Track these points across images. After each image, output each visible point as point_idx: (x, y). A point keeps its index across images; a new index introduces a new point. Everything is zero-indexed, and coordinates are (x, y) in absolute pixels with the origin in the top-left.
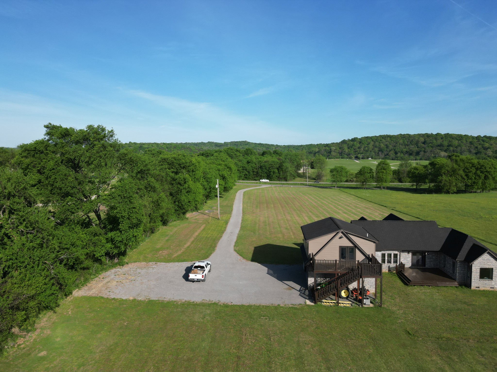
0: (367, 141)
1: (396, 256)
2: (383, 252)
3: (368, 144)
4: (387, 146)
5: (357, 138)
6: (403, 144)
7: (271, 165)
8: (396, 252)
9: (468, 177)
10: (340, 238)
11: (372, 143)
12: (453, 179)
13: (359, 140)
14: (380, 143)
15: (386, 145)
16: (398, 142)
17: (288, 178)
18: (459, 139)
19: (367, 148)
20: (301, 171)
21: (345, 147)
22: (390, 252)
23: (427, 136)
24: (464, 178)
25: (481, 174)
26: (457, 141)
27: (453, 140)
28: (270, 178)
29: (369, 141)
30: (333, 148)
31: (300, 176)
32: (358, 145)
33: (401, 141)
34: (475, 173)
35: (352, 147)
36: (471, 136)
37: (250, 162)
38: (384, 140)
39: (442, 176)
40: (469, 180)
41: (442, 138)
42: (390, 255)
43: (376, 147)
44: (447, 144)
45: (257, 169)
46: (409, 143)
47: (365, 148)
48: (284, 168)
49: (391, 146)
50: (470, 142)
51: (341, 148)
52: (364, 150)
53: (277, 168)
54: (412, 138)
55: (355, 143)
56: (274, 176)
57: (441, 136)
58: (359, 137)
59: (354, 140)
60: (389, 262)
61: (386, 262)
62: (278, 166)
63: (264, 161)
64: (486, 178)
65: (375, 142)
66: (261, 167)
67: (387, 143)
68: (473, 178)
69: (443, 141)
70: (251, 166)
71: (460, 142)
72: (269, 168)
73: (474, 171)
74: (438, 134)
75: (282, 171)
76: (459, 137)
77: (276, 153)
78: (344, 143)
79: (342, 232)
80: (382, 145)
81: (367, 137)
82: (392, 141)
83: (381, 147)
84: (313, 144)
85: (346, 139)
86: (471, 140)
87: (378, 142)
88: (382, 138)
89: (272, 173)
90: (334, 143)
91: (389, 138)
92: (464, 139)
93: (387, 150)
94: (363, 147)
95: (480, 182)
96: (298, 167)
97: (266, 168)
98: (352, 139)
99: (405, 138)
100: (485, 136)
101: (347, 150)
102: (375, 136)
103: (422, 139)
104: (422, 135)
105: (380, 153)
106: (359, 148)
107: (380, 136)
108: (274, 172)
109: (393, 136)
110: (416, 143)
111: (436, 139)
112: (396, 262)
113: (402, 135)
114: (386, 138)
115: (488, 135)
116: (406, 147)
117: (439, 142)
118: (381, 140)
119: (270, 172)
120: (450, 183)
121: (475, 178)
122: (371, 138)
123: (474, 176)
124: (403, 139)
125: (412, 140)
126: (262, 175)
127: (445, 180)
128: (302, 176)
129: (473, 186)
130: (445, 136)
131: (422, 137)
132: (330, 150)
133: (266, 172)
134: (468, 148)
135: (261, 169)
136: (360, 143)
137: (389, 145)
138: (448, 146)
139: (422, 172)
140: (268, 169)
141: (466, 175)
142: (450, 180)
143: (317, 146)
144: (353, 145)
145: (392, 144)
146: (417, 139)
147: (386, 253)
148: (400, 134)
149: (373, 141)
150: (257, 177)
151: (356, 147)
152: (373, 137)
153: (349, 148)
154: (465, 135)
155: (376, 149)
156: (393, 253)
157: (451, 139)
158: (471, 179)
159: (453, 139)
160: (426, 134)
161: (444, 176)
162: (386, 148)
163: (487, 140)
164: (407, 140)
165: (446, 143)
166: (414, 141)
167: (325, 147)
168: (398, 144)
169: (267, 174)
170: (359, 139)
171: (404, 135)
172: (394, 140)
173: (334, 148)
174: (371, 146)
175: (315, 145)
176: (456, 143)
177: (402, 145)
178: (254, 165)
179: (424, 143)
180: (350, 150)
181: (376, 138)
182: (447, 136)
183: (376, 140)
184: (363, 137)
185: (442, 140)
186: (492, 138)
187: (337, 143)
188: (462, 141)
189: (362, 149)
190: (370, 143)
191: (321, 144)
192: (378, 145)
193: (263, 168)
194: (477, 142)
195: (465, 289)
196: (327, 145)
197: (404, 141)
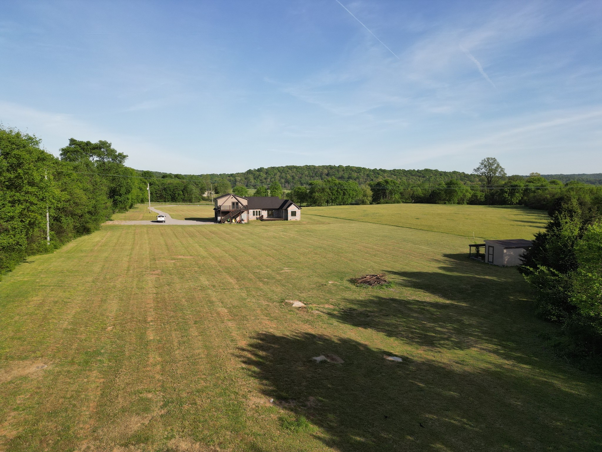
0: (273, 172)
1: (259, 212)
2: (254, 210)
3: (274, 175)
4: (293, 178)
5: (263, 168)
6: (309, 176)
7: (176, 186)
8: (260, 210)
9: (333, 194)
10: (232, 198)
11: (279, 174)
12: (322, 195)
13: (266, 171)
14: (286, 174)
15: (293, 176)
16: (304, 173)
17: (193, 200)
18: (358, 171)
19: (273, 179)
20: (205, 195)
21: (251, 177)
22: (257, 210)
23: (331, 167)
24: (330, 195)
25: (341, 191)
26: (356, 174)
27: (353, 173)
28: (175, 200)
29: (275, 171)
30: (238, 178)
31: (204, 199)
32: (265, 176)
33: (307, 173)
34: (337, 191)
35: (258, 178)
36: (369, 168)
37: (152, 184)
38: (290, 171)
39: (315, 192)
40: (333, 196)
41: (343, 171)
42: (257, 212)
43: (282, 178)
44: (347, 177)
45: (160, 192)
46: (314, 174)
47: (272, 179)
48: (189, 190)
49: (297, 177)
50: (367, 175)
51: (246, 178)
52: (270, 181)
53: (182, 190)
54: (317, 170)
55: (261, 173)
56: (179, 198)
57: (343, 168)
58: (266, 167)
59: (260, 170)
60: (257, 215)
61: (255, 215)
62: (183, 188)
63: (167, 183)
64: (344, 194)
65: (281, 173)
66: (165, 189)
67: (293, 174)
68: (336, 194)
69: (344, 174)
70: (154, 188)
71: (358, 174)
72: (174, 190)
73: (336, 189)
74: (340, 167)
75: (187, 193)
76: (358, 170)
77: (178, 178)
78: (250, 173)
79: (233, 195)
80: (289, 177)
81: (273, 168)
82: (298, 172)
83: (288, 178)
84: (215, 173)
85: (252, 169)
86: (368, 173)
87: (284, 172)
88: (289, 169)
89: (176, 195)
90: (239, 173)
91: (295, 169)
92: (362, 172)
93: (293, 182)
94: (269, 178)
95: (341, 198)
96: (202, 191)
97: (170, 190)
98: (258, 169)
99: (310, 169)
100: (380, 170)
101: (253, 181)
102: (282, 167)
103: (326, 171)
104: (325, 167)
105: (287, 185)
106: (265, 179)
107: (287, 167)
108: (179, 194)
109: (299, 167)
110: (320, 175)
111: (338, 171)
112: (260, 215)
113: (308, 166)
114: (292, 169)
115: (383, 169)
116: (311, 179)
117: (341, 173)
118: (287, 171)
119: (174, 194)
120: (321, 197)
121: (337, 195)
122: (278, 168)
123: (336, 192)
124: (309, 171)
125: (317, 172)
126: (166, 197)
127: (317, 196)
128: (206, 199)
129: (336, 200)
130: (346, 168)
131: (326, 169)
132: (235, 181)
133: (170, 194)
134: (365, 180)
135: (165, 191)
136: (267, 173)
137: (295, 176)
138: (348, 178)
139: (304, 191)
140: (172, 191)
141: (332, 193)
142: (320, 196)
143: (220, 176)
144: (259, 176)
145: (298, 175)
146: (321, 170)
147: (255, 210)
148: (306, 165)
149: (279, 171)
150: (161, 199)
151: (262, 178)
152: (279, 167)
153: (255, 179)
154: (363, 168)
155: (283, 181)
156: (258, 210)
157: (351, 172)
158: (334, 195)
159: (352, 171)
160: (330, 165)
161: (316, 193)
162: (292, 179)
163: (381, 173)
164: (312, 172)
165: (346, 175)
166: (318, 172)
167: (229, 177)
168: (304, 175)
169: (171, 196)
170: (266, 169)
171: (310, 166)
172: (300, 171)
173: (240, 178)
174: (277, 177)
175: (218, 175)
176: (355, 175)
177: (307, 176)
178: (157, 187)
179: (328, 175)
180: (257, 181)
181: (282, 169)
182: (348, 168)
183: (283, 171)
184: (269, 168)
185: (343, 172)
186: (386, 171)
187: (243, 173)
188: (360, 173)
189: (269, 180)
190: (276, 174)
191: (224, 174)
192: (284, 176)
193: (167, 190)
194: (373, 174)
195: (286, 221)
196: (232, 175)
197: (309, 172)
